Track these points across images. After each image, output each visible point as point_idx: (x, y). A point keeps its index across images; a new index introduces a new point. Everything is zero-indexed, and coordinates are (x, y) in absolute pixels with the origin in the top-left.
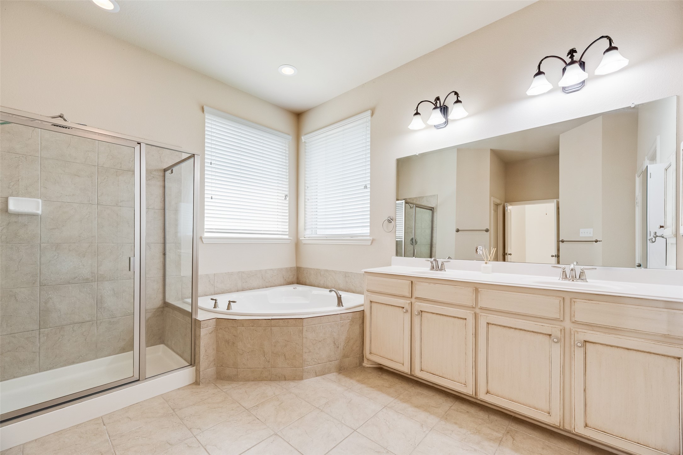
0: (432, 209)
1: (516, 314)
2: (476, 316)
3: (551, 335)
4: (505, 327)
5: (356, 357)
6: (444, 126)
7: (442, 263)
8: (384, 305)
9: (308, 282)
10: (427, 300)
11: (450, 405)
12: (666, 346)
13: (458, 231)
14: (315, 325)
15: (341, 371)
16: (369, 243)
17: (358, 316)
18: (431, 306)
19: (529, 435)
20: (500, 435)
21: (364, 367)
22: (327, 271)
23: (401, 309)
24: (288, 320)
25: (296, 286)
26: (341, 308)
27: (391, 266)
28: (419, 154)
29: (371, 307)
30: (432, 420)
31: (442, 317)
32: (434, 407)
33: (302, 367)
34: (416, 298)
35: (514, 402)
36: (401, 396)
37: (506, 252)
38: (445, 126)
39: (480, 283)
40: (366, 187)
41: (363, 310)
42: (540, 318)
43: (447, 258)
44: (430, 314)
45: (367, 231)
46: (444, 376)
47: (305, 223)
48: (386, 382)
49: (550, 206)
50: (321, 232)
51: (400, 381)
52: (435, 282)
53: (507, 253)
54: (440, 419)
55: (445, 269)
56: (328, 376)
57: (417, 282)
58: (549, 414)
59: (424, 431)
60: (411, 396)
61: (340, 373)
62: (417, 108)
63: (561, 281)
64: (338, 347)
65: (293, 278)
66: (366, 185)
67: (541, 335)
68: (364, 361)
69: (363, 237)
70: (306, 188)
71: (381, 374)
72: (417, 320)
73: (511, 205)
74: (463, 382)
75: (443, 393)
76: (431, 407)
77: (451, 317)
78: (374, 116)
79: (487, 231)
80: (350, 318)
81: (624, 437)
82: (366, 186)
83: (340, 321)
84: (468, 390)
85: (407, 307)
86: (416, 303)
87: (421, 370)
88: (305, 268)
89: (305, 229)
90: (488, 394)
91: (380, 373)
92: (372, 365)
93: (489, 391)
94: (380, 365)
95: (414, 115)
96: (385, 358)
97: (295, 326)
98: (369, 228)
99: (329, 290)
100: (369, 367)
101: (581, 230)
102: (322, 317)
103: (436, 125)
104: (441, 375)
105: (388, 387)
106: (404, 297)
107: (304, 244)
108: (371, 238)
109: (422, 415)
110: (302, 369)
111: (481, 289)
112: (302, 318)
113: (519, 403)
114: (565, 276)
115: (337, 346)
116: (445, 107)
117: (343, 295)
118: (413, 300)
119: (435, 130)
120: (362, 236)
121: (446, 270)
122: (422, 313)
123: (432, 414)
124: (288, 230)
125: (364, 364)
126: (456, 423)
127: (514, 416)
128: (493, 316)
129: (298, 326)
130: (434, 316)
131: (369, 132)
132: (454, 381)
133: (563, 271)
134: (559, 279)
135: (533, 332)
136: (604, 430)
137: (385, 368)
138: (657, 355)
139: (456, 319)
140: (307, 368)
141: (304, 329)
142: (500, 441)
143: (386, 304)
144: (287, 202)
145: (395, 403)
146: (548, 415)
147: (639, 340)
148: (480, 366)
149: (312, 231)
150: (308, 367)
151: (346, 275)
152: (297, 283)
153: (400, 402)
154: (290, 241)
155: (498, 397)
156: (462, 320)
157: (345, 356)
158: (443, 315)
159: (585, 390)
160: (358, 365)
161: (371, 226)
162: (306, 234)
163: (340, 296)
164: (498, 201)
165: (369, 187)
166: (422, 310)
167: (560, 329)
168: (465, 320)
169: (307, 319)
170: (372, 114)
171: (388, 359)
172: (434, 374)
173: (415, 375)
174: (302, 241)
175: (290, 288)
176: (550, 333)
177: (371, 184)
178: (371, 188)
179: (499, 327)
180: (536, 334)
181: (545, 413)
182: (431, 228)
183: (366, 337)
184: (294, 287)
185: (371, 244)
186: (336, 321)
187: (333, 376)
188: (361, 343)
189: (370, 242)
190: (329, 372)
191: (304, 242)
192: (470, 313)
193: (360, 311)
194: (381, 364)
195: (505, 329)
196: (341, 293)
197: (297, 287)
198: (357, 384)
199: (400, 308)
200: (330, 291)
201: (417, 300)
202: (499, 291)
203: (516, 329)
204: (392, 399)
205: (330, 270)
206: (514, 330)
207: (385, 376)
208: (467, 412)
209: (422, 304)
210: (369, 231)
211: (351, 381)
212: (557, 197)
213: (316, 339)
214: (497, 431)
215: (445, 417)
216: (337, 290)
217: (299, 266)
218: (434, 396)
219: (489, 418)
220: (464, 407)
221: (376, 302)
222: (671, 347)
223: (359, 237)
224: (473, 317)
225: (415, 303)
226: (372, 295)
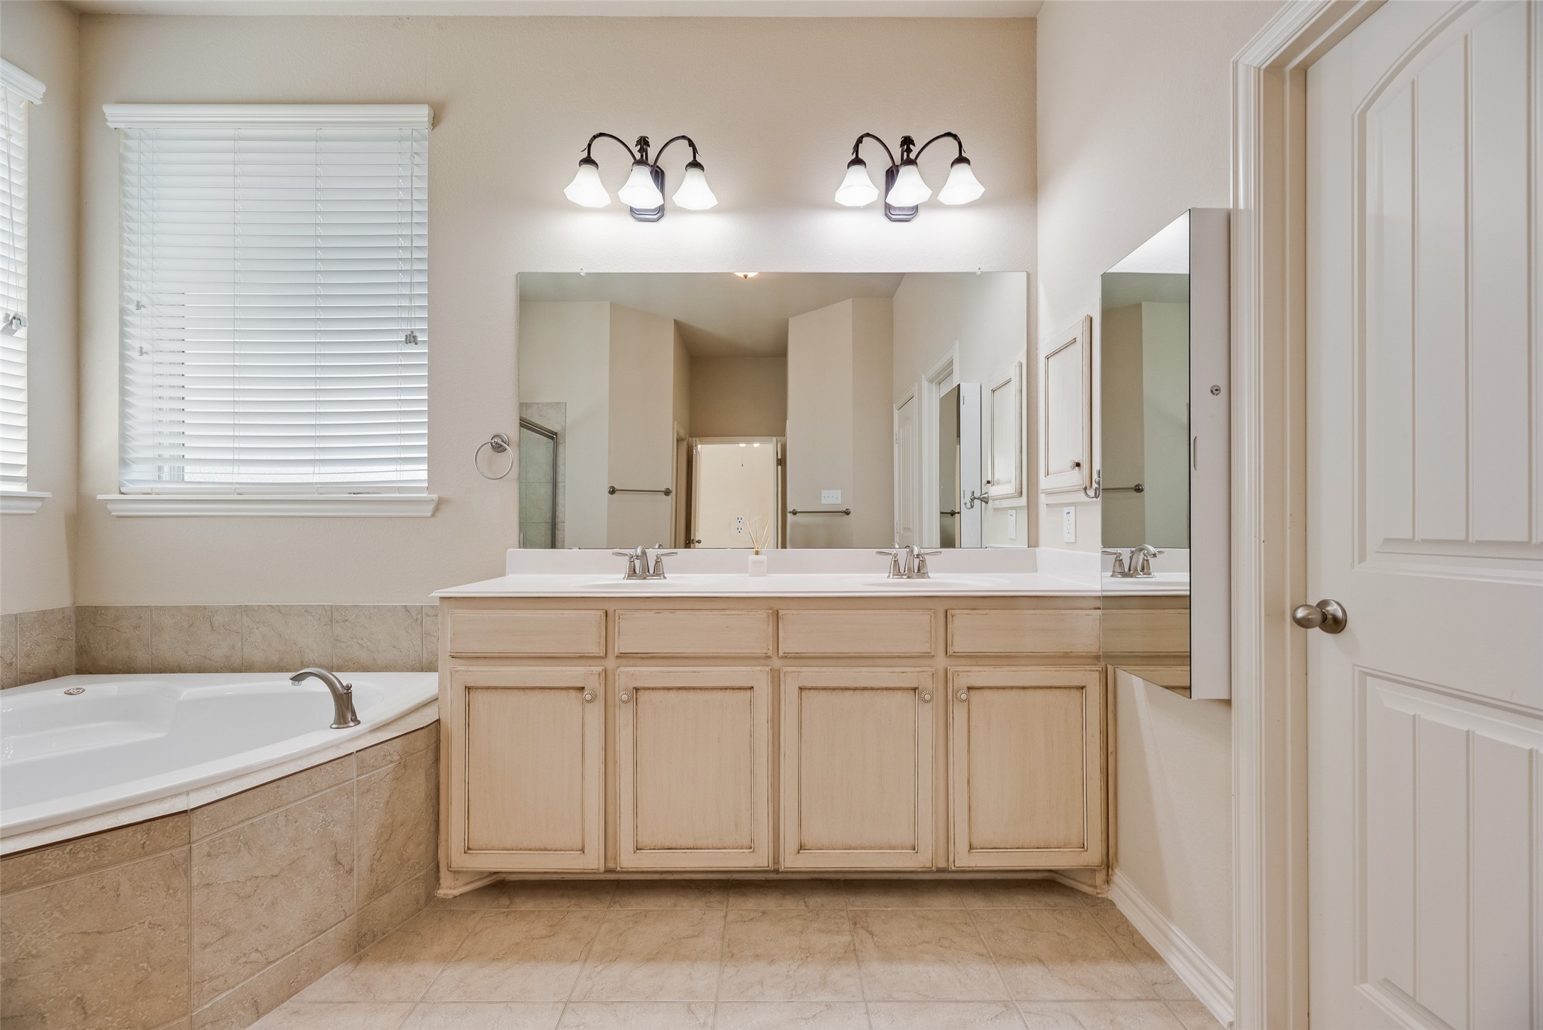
0: (552, 436)
1: (855, 657)
2: (776, 679)
3: (918, 688)
4: (834, 689)
5: (417, 879)
6: (655, 217)
7: (658, 558)
8: (516, 691)
9: (141, 656)
10: (652, 658)
11: (723, 913)
12: (1070, 671)
13: (613, 491)
14: (250, 822)
15: (363, 951)
16: (429, 509)
17: (421, 742)
18: (663, 672)
19: (886, 909)
20: (846, 938)
21: (444, 901)
22: (246, 609)
23: (573, 693)
24: (96, 839)
25: (73, 681)
26: (352, 730)
27: (504, 575)
28: (586, 274)
29: (468, 706)
30: (704, 977)
31: (692, 695)
32: (692, 937)
33: (184, 1015)
34: (622, 656)
35: (853, 849)
36: (598, 948)
37: (692, 538)
38: (659, 219)
39: (780, 598)
40: (411, 339)
41: (438, 721)
42: (899, 657)
43: (657, 547)
44: (662, 691)
45: (418, 474)
46: (699, 844)
47: (123, 436)
48: (533, 922)
49: (761, 451)
50: (201, 475)
51: (573, 902)
52: (672, 605)
53: (693, 540)
54: (721, 965)
55: (663, 573)
56: (312, 992)
57: (622, 612)
58: (914, 849)
59: (702, 1021)
60: (622, 934)
61: (360, 959)
62: (589, 146)
63: (891, 580)
64: (351, 870)
65: (58, 651)
66: (412, 332)
67: (900, 693)
68: (441, 881)
69: (400, 493)
70: (132, 307)
71: (508, 902)
72: (623, 718)
73: (702, 443)
74: (746, 842)
75: (691, 888)
76: (683, 940)
77: (715, 691)
78: (442, 128)
79: (667, 492)
80: (396, 758)
81: (1020, 847)
82: (414, 337)
83: (358, 776)
84: (756, 860)
85: (594, 684)
86: (622, 669)
87: (637, 849)
88: (125, 608)
89: (124, 463)
90: (801, 851)
91: (505, 901)
92: (472, 882)
93: (803, 844)
94: (495, 876)
95: (581, 161)
96: (520, 850)
97: (146, 854)
98: (425, 467)
99: (293, 674)
100: (461, 895)
101: (825, 493)
102: (284, 782)
103: (637, 210)
104: (691, 844)
105: (546, 937)
106: (582, 657)
107: (118, 517)
108: (435, 496)
109: (676, 977)
110: (185, 1019)
111: (786, 612)
112: (186, 811)
113: (862, 848)
114: (898, 572)
115: (347, 868)
116: (659, 170)
117: (359, 683)
118: (611, 663)
119: (630, 221)
120: (399, 490)
121: (666, 575)
122: (639, 693)
123: (696, 960)
124: (23, 460)
125: (441, 892)
126: (757, 957)
127: (844, 880)
128: (811, 669)
129: (163, 850)
130: (672, 694)
131: (424, 172)
132: (725, 849)
133: (895, 561)
134: (888, 577)
135: (887, 689)
136: (994, 845)
137: (513, 878)
138: (1058, 690)
139: (729, 693)
140: (211, 1008)
141: (195, 853)
142: (852, 954)
143: (524, 689)
144: (23, 346)
145: (589, 978)
146: (913, 851)
147: (1037, 669)
148: (785, 792)
149: (160, 468)
150: (218, 998)
151: (332, 616)
152: (82, 670)
153: (601, 967)
154: (39, 504)
155: (822, 851)
156: (741, 694)
157: (376, 892)
158: (694, 689)
159: (968, 782)
160: (422, 902)
161: (430, 460)
162: (129, 481)
163: (348, 688)
164: (682, 434)
165: (424, 342)
166: (638, 685)
167: (931, 673)
168: (748, 692)
169: (210, 807)
170: (435, 121)
171: (530, 850)
172: (673, 846)
173: (619, 869)
174: (110, 507)
175: (51, 694)
176: (915, 685)
177: (431, 332)
178: (430, 344)
179: (822, 692)
180: (892, 692)
181: (908, 851)
182: (552, 484)
183: (448, 803)
184: (71, 688)
185: (433, 515)
186: (344, 782)
187: (335, 983)
188: (433, 829)
189: (431, 507)
190: (316, 970)
191: (117, 510)
192: (761, 671)
193: (427, 726)
194: (498, 873)
195: (834, 695)
196: (345, 678)
197: (84, 687)
198: (442, 972)
199: (571, 691)
200: (297, 679)
201: (623, 661)
202: (823, 612)
203: (855, 689)
204: (576, 968)
205: (259, 606)
206: (851, 692)
207: (525, 905)
208: (764, 913)
209: (637, 669)
210: (424, 475)
211: (417, 968)
212: (782, 432)
213: (258, 873)
214: (837, 932)
215: (729, 953)
216: (331, 669)
217: (89, 600)
218: (675, 905)
219: (807, 906)
220: (750, 904)
221: (488, 688)
222: (1075, 671)
223: (386, 493)
224: (768, 680)
225: (619, 669)
226: (471, 668)
